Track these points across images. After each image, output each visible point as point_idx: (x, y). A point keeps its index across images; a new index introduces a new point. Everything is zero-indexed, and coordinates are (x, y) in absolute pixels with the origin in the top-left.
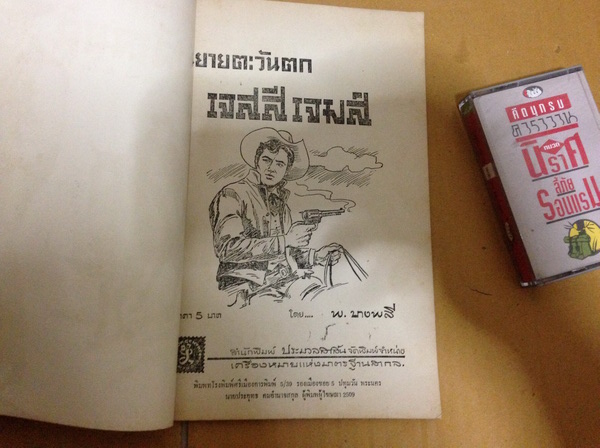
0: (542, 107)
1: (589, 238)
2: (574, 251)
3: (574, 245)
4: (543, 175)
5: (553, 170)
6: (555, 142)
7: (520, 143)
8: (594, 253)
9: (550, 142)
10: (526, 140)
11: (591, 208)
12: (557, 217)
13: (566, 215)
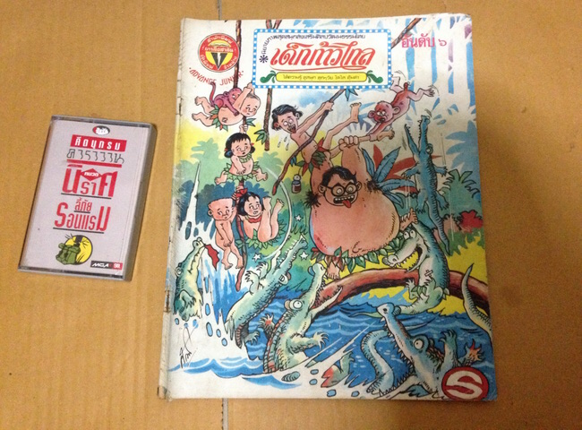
0: (102, 144)
1: (79, 251)
2: (62, 256)
4: (72, 193)
5: (82, 192)
7: (69, 164)
8: (77, 263)
9: (92, 171)
11: (94, 230)
12: (65, 226)
13: (72, 228)
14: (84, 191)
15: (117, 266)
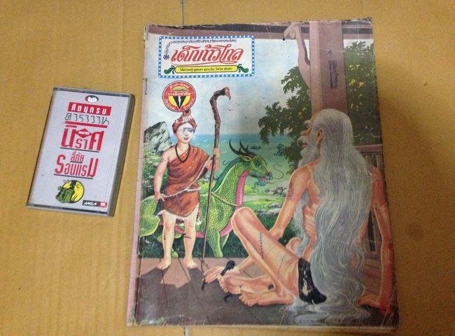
0: (92, 109)
1: (74, 192)
2: (61, 196)
3: (62, 193)
4: (69, 147)
5: (76, 146)
6: (87, 131)
8: (72, 202)
11: (86, 176)
12: (63, 173)
13: (69, 174)
15: (103, 204)
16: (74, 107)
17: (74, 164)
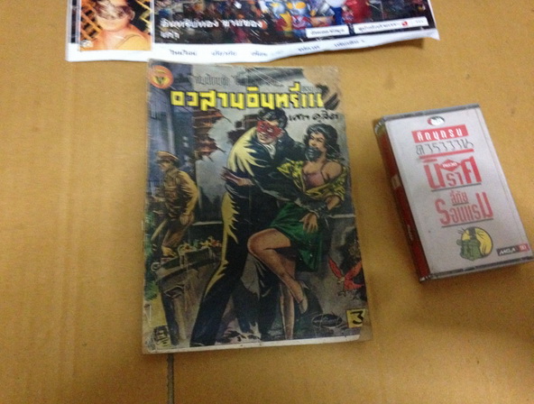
0: (443, 134)
1: (479, 243)
2: (466, 252)
3: (466, 248)
4: (441, 188)
5: (450, 184)
6: (452, 162)
7: (423, 160)
8: (483, 256)
9: (449, 162)
10: (428, 159)
11: (482, 218)
12: (452, 222)
13: (460, 222)
14: (452, 182)
15: (522, 248)
16: (420, 137)
17: (459, 207)
